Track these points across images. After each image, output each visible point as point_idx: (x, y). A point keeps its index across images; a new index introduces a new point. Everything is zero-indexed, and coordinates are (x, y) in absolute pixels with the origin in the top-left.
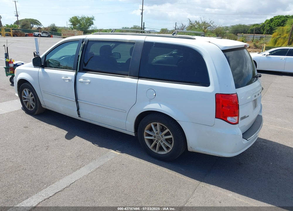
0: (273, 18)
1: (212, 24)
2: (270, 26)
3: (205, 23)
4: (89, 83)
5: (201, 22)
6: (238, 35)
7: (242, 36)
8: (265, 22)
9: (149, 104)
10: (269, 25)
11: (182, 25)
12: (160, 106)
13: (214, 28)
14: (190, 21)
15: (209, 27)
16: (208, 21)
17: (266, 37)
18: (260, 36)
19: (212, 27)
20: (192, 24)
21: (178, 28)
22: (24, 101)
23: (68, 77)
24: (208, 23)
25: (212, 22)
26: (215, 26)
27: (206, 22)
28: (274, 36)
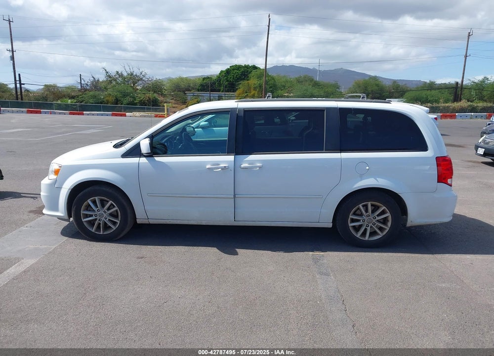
0: (228, 69)
1: (144, 76)
2: (227, 81)
3: (132, 74)
4: (260, 167)
5: (125, 74)
6: (186, 94)
7: (192, 94)
8: (220, 74)
9: (361, 180)
10: (226, 79)
11: (93, 79)
12: (377, 180)
13: (149, 82)
14: (107, 72)
15: (140, 82)
16: (136, 72)
17: (226, 95)
18: (217, 95)
19: (145, 82)
20: (110, 77)
21: (87, 84)
22: (85, 221)
23: (219, 165)
24: (138, 74)
25: (143, 73)
26: (150, 79)
27: (135, 74)
28: (239, 94)
